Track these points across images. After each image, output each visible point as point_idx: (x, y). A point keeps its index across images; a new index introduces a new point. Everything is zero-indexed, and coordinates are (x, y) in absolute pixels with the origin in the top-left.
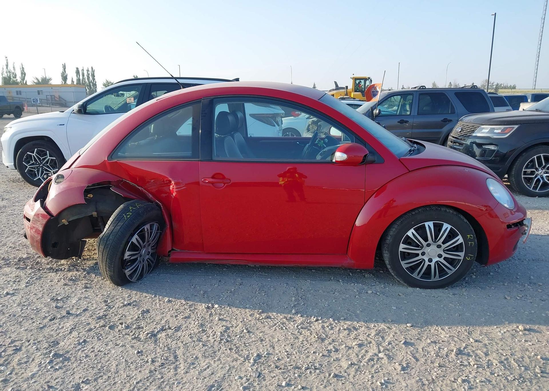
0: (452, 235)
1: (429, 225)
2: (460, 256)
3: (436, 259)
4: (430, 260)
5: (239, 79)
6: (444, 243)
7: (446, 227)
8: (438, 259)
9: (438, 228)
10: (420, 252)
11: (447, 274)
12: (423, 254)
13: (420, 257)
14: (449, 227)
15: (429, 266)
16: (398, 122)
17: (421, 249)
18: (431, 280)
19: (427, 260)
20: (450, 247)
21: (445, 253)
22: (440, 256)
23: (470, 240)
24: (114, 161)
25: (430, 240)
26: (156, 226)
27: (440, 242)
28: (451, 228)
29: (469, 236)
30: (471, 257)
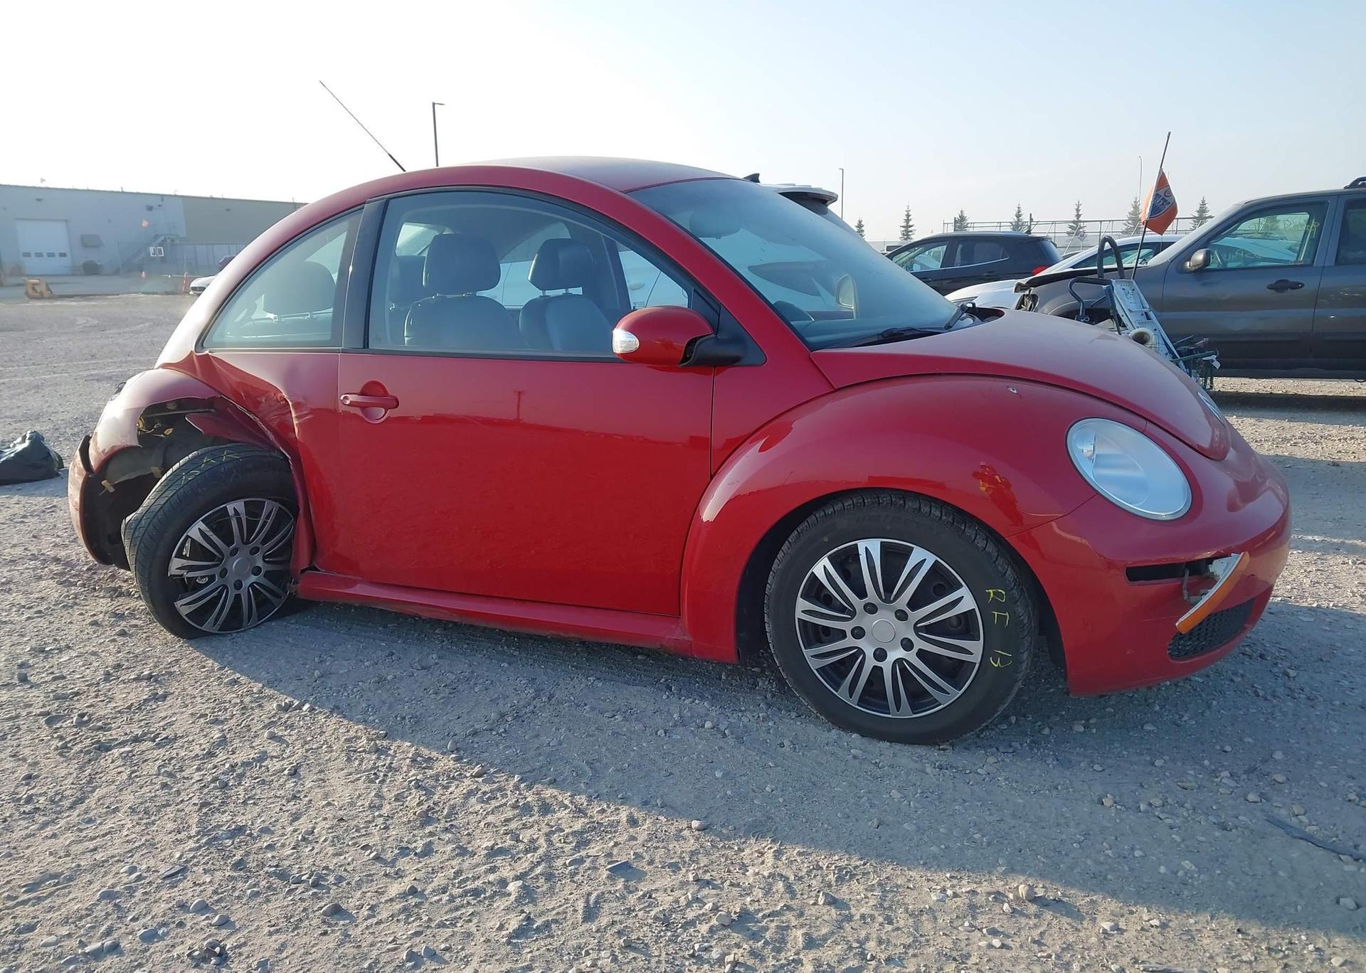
0: (937, 584)
1: (870, 548)
2: (969, 653)
3: (896, 653)
4: (881, 655)
5: (758, 175)
6: (913, 605)
7: (921, 558)
8: (901, 653)
9: (894, 559)
10: (847, 627)
11: (935, 703)
12: (859, 633)
13: (850, 641)
14: (931, 559)
15: (877, 671)
16: (1270, 287)
17: (851, 619)
18: (890, 716)
19: (869, 652)
20: (932, 621)
21: (920, 637)
22: (907, 645)
23: (997, 605)
25: (872, 596)
26: (270, 507)
27: (902, 604)
28: (936, 565)
29: (991, 591)
30: (1004, 659)
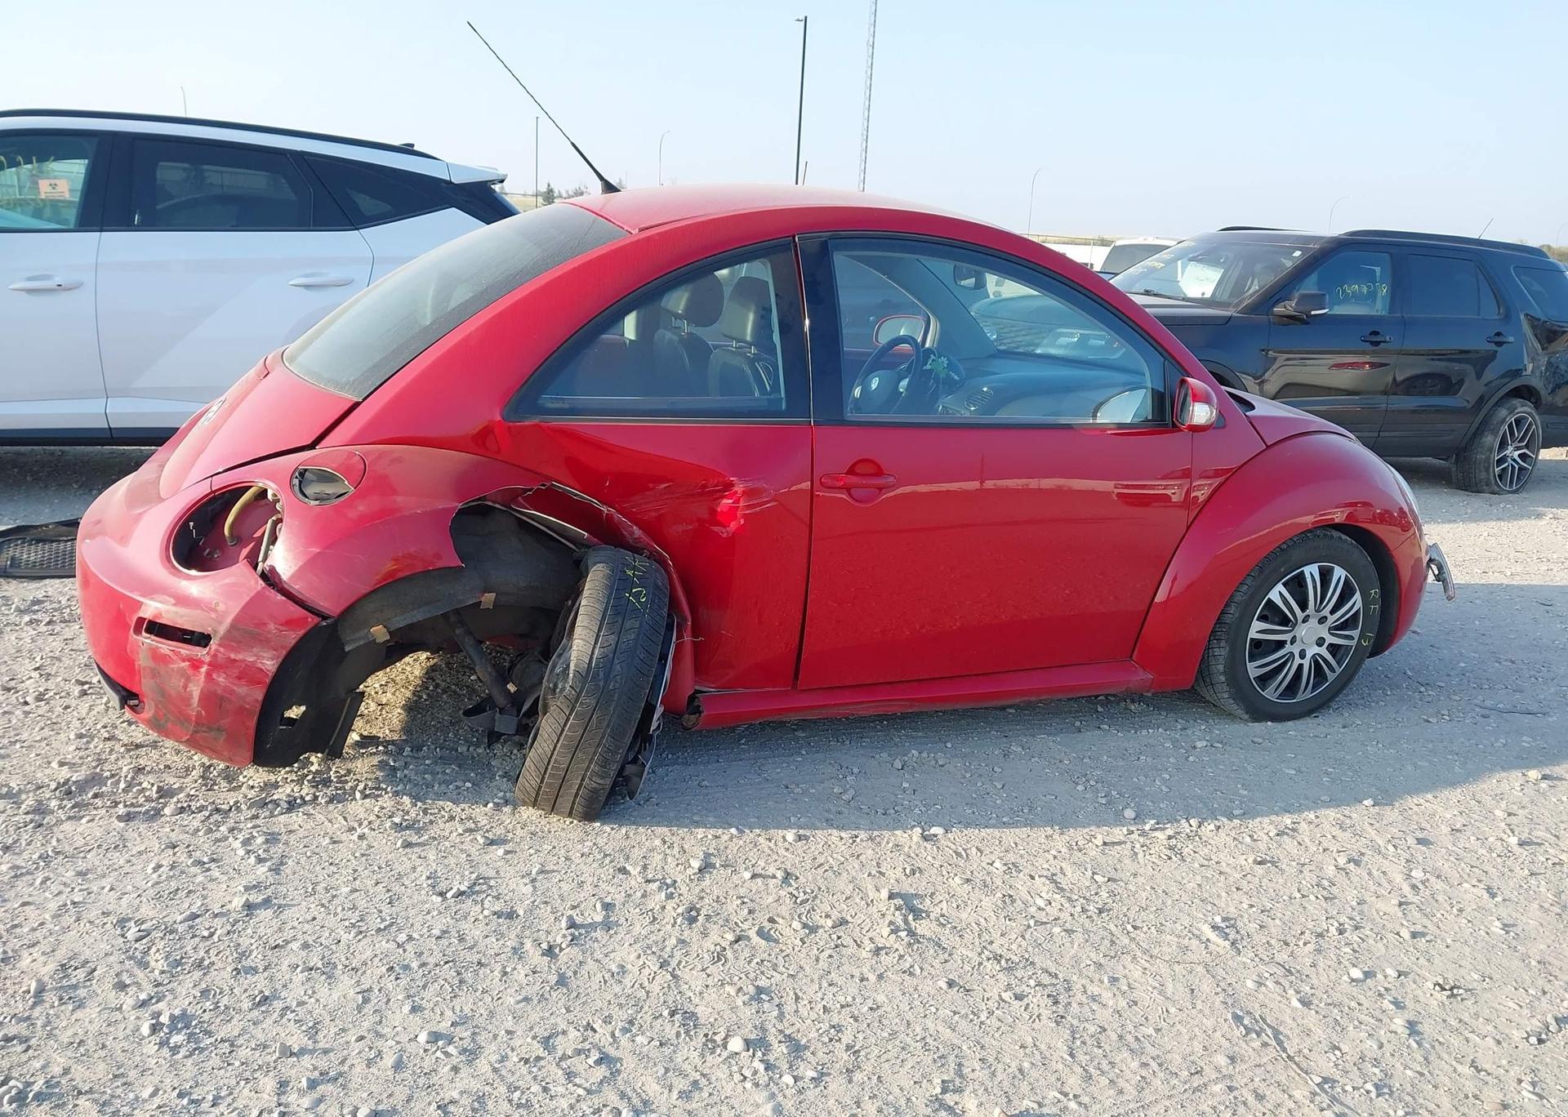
0: (1345, 595)
1: (1313, 571)
2: (1353, 639)
3: (1313, 650)
4: (1302, 655)
6: (1332, 612)
7: (1339, 574)
8: (1316, 650)
9: (1327, 578)
10: (1288, 637)
11: (1326, 680)
12: (1294, 640)
13: (1288, 648)
14: (1345, 575)
15: (1300, 668)
17: (1291, 631)
18: (1296, 700)
19: (1298, 654)
20: (1340, 621)
21: (1331, 634)
22: (1321, 642)
23: (1373, 602)
24: (526, 423)
25: (1311, 608)
27: (1326, 612)
28: (1347, 579)
29: (1372, 592)
30: (1369, 639)
